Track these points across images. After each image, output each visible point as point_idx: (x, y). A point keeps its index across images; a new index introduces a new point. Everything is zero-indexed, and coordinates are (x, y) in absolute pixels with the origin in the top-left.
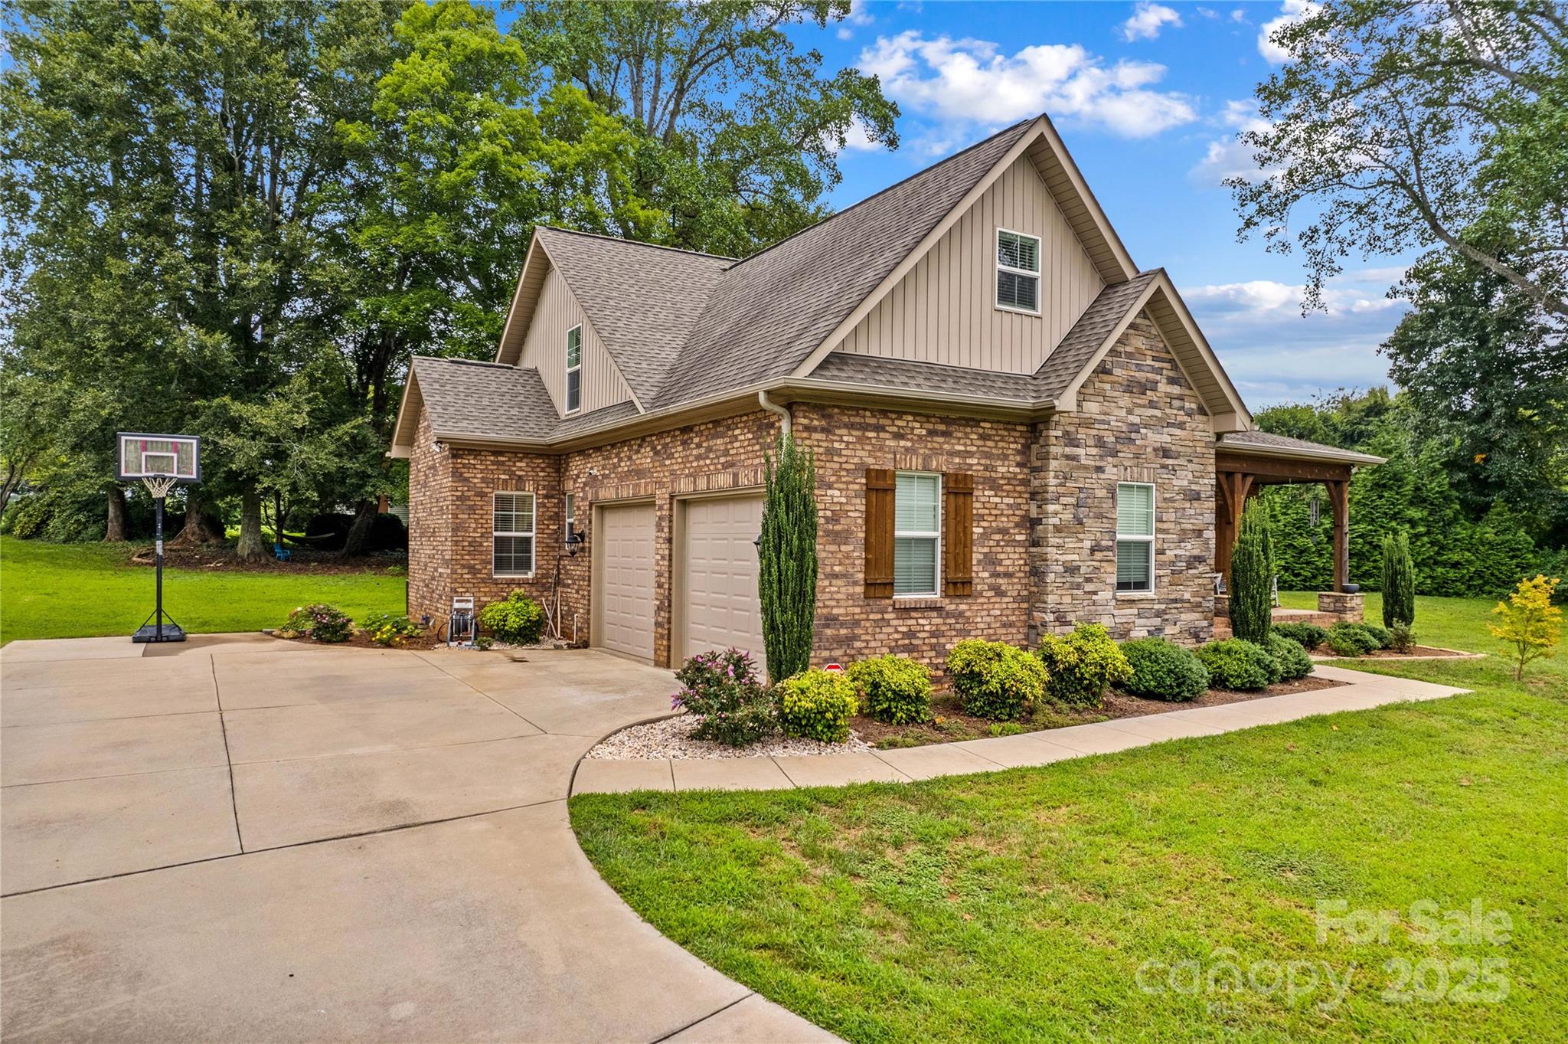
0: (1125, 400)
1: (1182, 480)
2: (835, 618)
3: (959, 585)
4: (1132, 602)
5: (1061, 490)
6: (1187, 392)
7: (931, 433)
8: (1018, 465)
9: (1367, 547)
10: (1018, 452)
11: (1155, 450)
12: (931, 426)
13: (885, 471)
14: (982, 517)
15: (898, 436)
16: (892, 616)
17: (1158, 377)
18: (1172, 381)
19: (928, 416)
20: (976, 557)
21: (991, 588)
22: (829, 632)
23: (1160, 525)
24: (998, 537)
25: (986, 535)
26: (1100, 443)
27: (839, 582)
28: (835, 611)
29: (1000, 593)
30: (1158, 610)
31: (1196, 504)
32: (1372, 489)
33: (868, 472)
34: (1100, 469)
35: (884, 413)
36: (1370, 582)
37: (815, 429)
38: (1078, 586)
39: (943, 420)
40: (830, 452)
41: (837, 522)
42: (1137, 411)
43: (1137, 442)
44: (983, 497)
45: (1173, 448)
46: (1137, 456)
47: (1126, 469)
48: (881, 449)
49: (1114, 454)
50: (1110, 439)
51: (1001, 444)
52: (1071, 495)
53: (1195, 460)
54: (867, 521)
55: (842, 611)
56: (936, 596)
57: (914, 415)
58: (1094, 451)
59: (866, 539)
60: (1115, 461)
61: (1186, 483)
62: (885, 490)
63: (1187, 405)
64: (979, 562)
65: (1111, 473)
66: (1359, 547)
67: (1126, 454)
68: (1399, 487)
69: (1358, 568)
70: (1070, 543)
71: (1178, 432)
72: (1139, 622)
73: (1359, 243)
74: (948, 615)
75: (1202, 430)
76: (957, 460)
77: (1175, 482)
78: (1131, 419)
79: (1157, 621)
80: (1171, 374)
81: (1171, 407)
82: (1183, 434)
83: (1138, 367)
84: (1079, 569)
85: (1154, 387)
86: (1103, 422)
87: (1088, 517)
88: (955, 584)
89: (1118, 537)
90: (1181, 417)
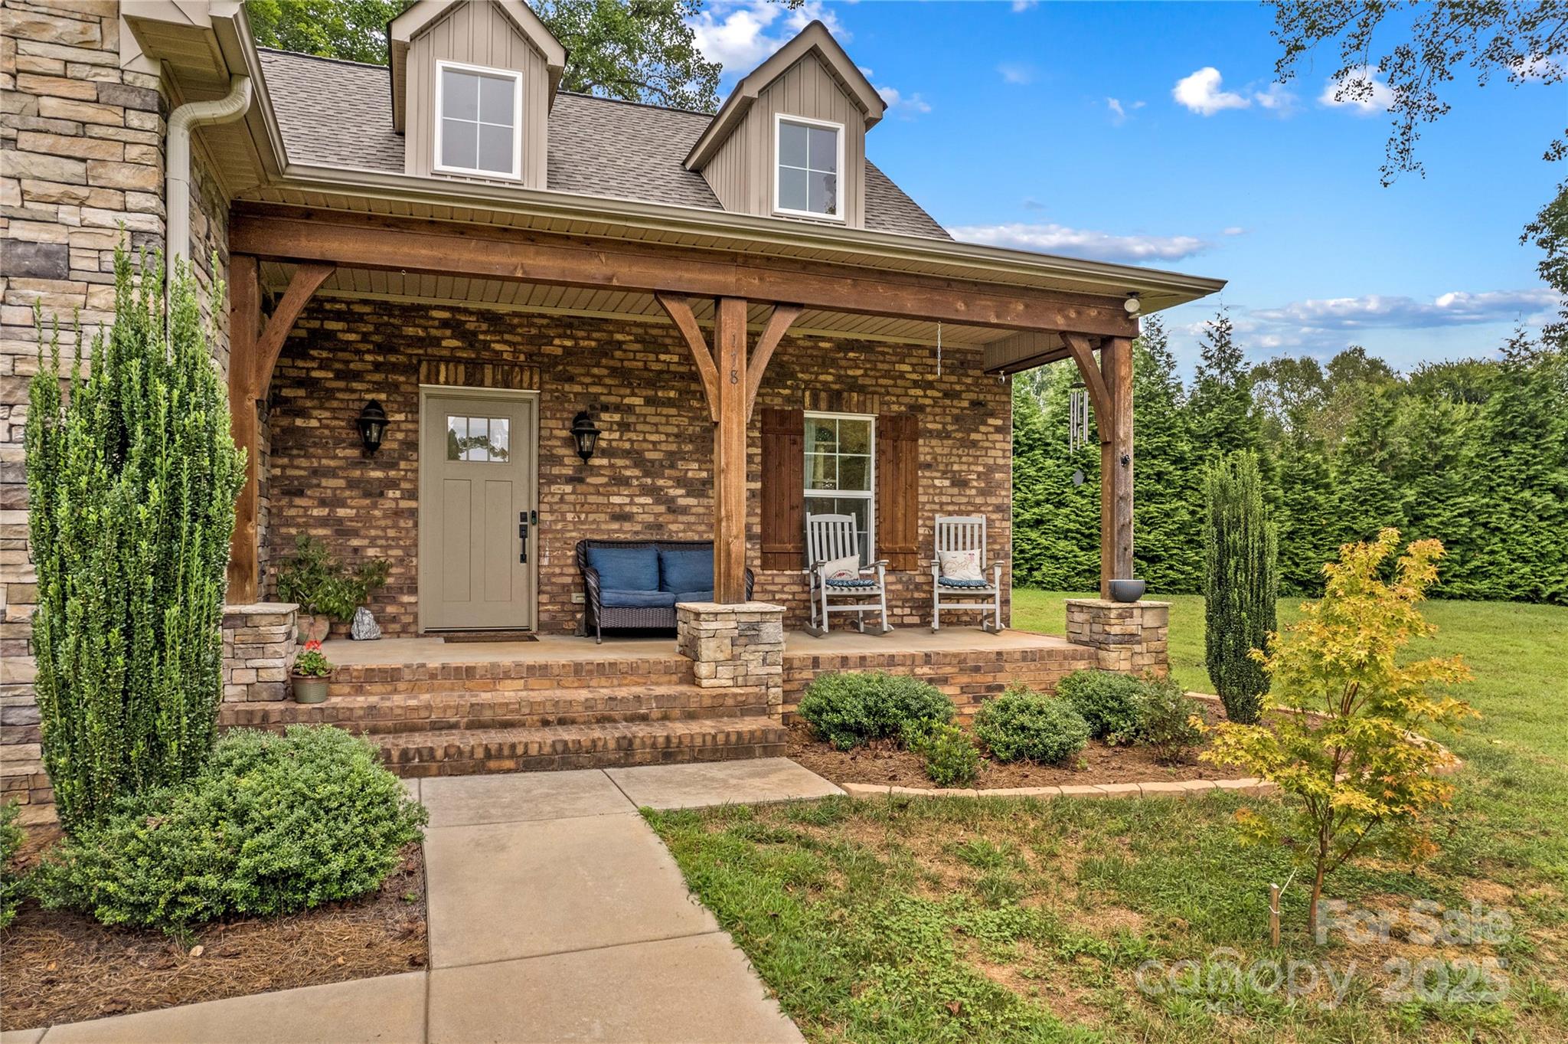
9: (1480, 531)
32: (1493, 441)
36: (1483, 586)
66: (1462, 530)
68: (1539, 437)
69: (1463, 563)
73: (1469, 57)
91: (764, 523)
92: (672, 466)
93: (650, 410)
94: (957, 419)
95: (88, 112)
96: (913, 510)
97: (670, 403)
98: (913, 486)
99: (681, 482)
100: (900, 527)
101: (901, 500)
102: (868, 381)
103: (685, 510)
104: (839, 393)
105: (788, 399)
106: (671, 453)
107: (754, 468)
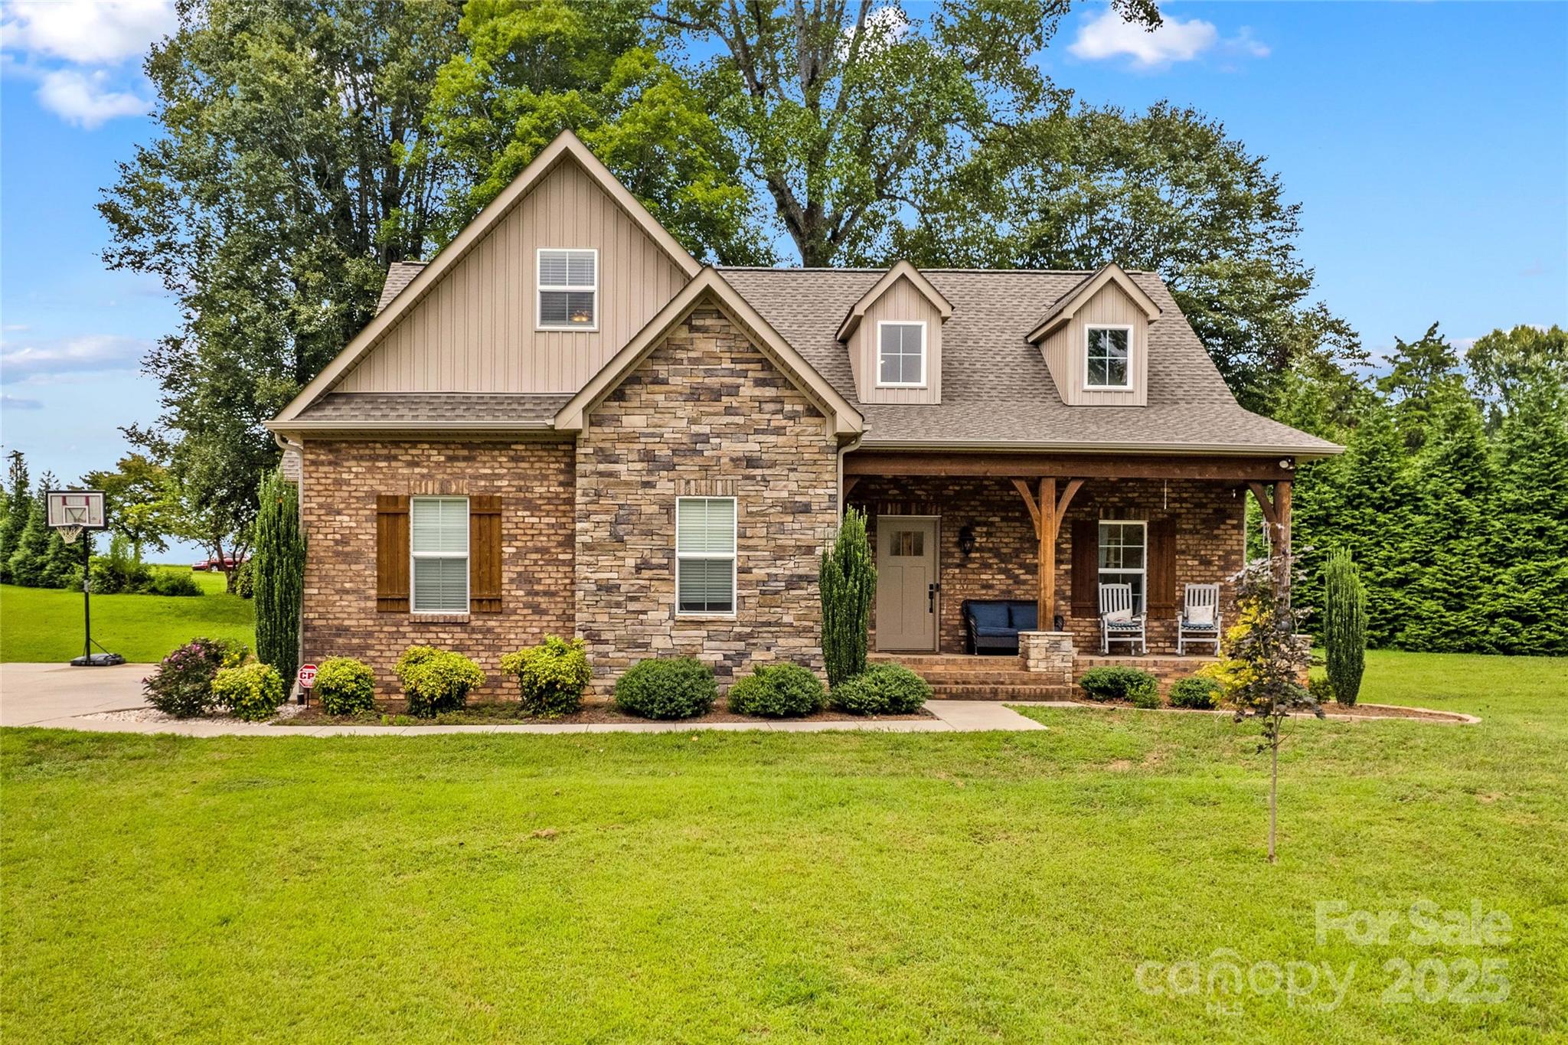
0: (689, 409)
1: (782, 490)
2: (347, 629)
3: (488, 602)
4: (700, 623)
5: (591, 507)
6: (788, 393)
7: (452, 458)
8: (561, 484)
10: (561, 471)
11: (732, 460)
12: (450, 453)
13: (396, 498)
14: (515, 537)
15: (413, 464)
16: (409, 629)
17: (742, 380)
18: (760, 383)
19: (446, 443)
20: (507, 575)
21: (527, 606)
22: (340, 641)
23: (744, 542)
24: (535, 556)
25: (520, 554)
26: (648, 457)
27: (350, 597)
28: (347, 623)
29: (537, 610)
30: (739, 634)
31: (801, 517)
33: (379, 498)
34: (647, 485)
35: (396, 444)
37: (322, 463)
38: (618, 605)
39: (464, 446)
40: (339, 483)
41: (347, 544)
42: (705, 420)
43: (706, 453)
44: (514, 519)
45: (764, 456)
46: (705, 468)
47: (688, 482)
48: (393, 477)
49: (672, 467)
50: (663, 452)
51: (537, 465)
52: (607, 512)
53: (800, 468)
54: (379, 543)
55: (354, 623)
56: (463, 613)
57: (430, 443)
58: (639, 466)
59: (378, 559)
60: (671, 474)
61: (785, 494)
62: (397, 515)
63: (788, 407)
64: (512, 581)
65: (665, 487)
67: (688, 467)
70: (605, 561)
71: (772, 438)
72: (707, 644)
74: (473, 630)
75: (811, 435)
76: (483, 483)
77: (765, 494)
78: (695, 429)
79: (739, 644)
80: (761, 375)
81: (761, 411)
82: (781, 440)
83: (709, 373)
84: (618, 587)
85: (734, 391)
86: (653, 435)
87: (631, 533)
88: (480, 601)
89: (679, 554)
90: (778, 421)
91: (1073, 589)
92: (1017, 556)
93: (1004, 524)
94: (1204, 521)
95: (817, 457)
96: (1172, 580)
97: (1015, 519)
98: (1173, 564)
99: (1021, 566)
100: (1163, 591)
101: (1163, 574)
102: (1141, 500)
103: (1025, 582)
104: (1122, 508)
105: (1088, 514)
106: (1016, 549)
107: (1067, 556)
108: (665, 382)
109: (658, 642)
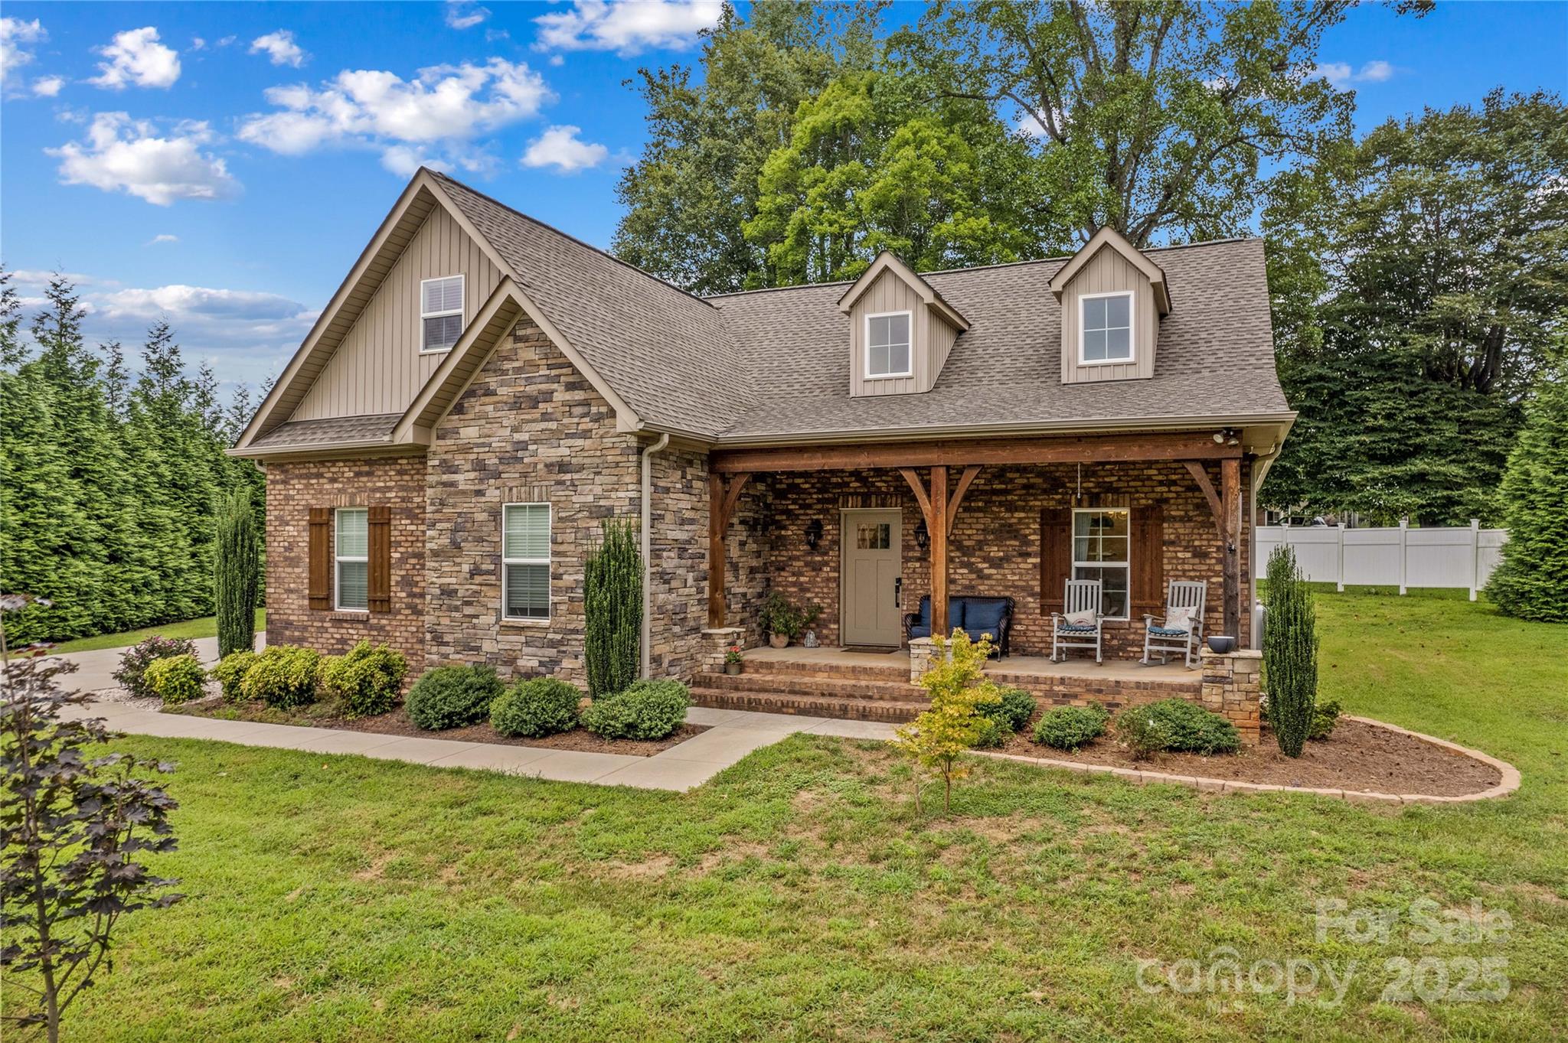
0: (511, 418)
1: (589, 494)
2: (291, 623)
3: (381, 603)
4: (520, 629)
5: (438, 516)
7: (358, 474)
11: (546, 466)
12: (356, 469)
13: (324, 510)
14: (399, 544)
15: (333, 480)
16: (331, 625)
17: (555, 386)
18: (570, 387)
19: (354, 461)
20: (394, 579)
21: (409, 606)
22: (287, 633)
23: (557, 548)
24: (413, 561)
25: (403, 560)
26: (480, 466)
27: (294, 596)
28: (291, 619)
30: (551, 640)
33: (312, 511)
34: (480, 493)
35: (322, 463)
37: (280, 483)
38: (456, 609)
39: (368, 462)
40: (288, 498)
41: (292, 550)
42: (526, 427)
43: (526, 460)
44: (399, 528)
45: (574, 461)
46: (524, 475)
47: (511, 489)
48: (320, 492)
49: (498, 475)
50: (492, 461)
51: (416, 477)
52: (448, 520)
53: (604, 471)
54: (310, 549)
55: (296, 619)
56: (364, 613)
57: (344, 461)
58: (472, 475)
59: (310, 564)
60: (499, 482)
61: (590, 498)
62: (321, 525)
63: (594, 410)
64: (397, 583)
65: (492, 495)
67: (511, 474)
70: (447, 567)
71: (580, 442)
72: (526, 650)
74: (371, 628)
76: (378, 495)
77: (574, 499)
78: (517, 437)
79: (553, 652)
80: (571, 379)
81: (571, 415)
82: (588, 442)
83: (529, 381)
84: (456, 591)
85: (548, 396)
86: (483, 445)
87: (466, 540)
88: (375, 601)
89: (505, 560)
90: (586, 424)
91: (1042, 586)
92: (981, 549)
93: (967, 515)
96: (1160, 576)
97: (979, 510)
98: (1159, 557)
99: (985, 559)
100: (1147, 588)
101: (1147, 568)
102: (1121, 484)
103: (989, 577)
104: (1098, 494)
105: (1059, 502)
106: (980, 541)
107: (1035, 548)
108: (494, 393)
109: (488, 646)
